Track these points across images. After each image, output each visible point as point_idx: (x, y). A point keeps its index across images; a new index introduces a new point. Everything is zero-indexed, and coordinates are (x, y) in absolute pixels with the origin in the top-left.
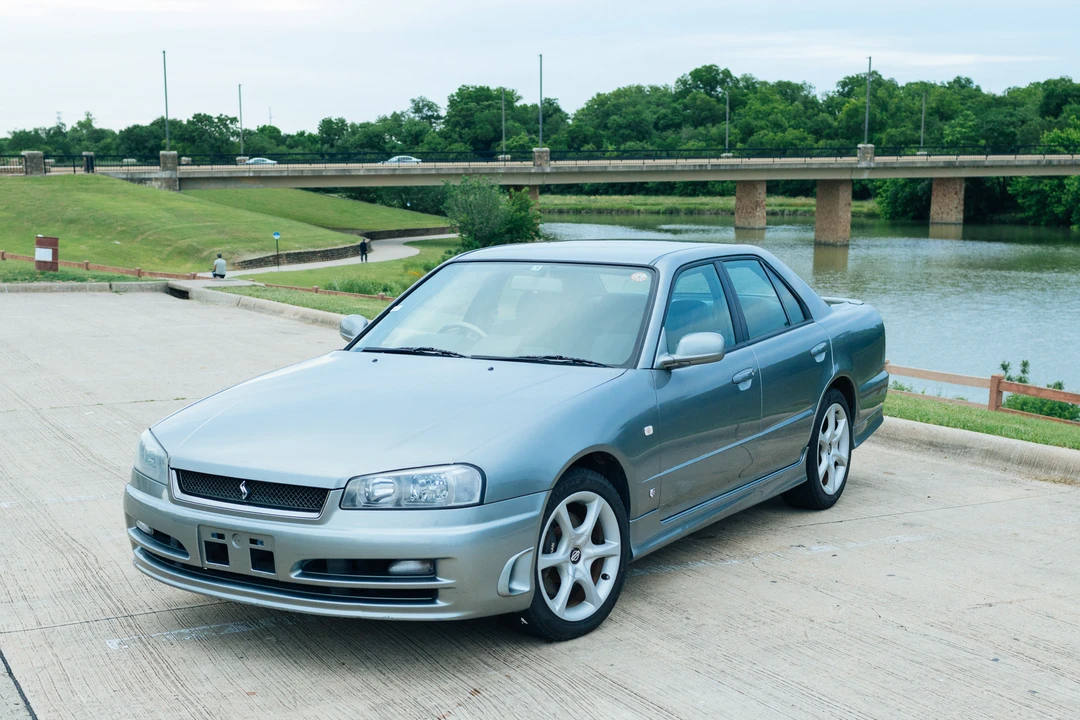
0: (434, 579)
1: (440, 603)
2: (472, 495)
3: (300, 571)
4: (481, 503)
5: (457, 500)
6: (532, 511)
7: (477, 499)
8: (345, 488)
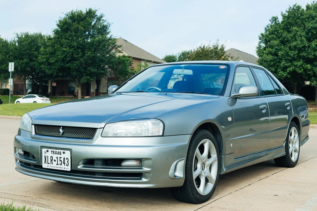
0: (142, 169)
1: (144, 180)
2: (159, 132)
3: (82, 165)
4: (163, 136)
5: (152, 134)
6: (184, 142)
7: (161, 134)
8: (104, 128)
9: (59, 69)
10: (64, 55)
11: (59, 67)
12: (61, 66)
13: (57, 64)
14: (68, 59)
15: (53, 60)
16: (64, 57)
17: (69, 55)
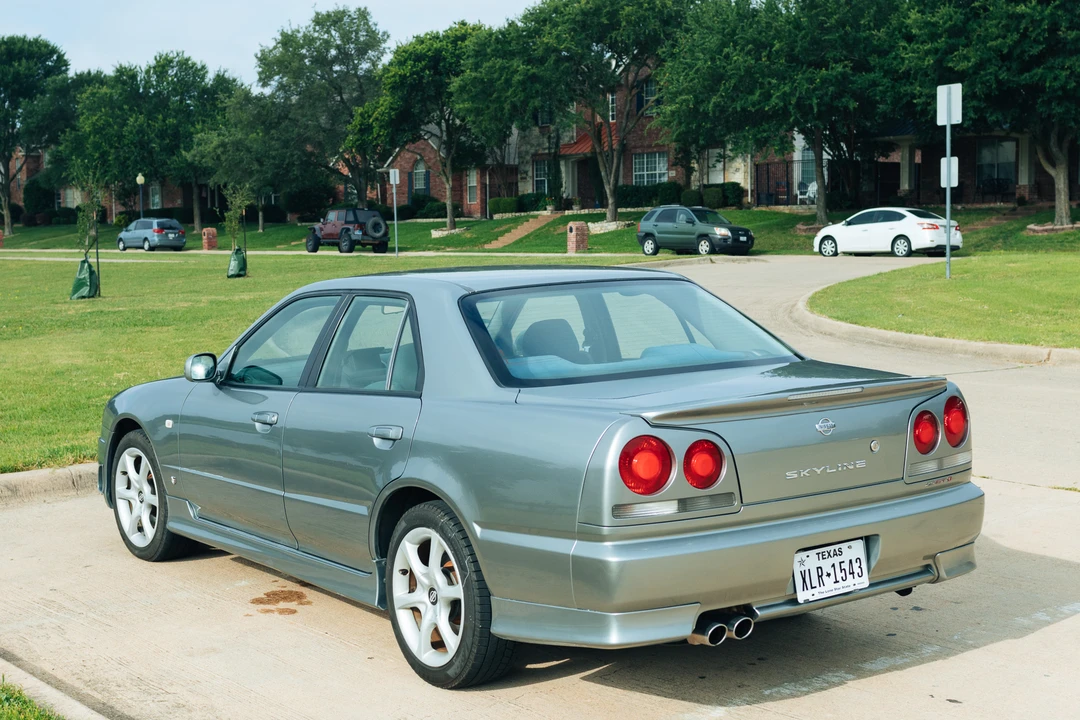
9: (988, 97)
10: (1016, 36)
11: (994, 86)
12: (999, 82)
13: (986, 75)
14: (1035, 51)
15: (967, 58)
16: (1017, 43)
17: (1039, 34)
